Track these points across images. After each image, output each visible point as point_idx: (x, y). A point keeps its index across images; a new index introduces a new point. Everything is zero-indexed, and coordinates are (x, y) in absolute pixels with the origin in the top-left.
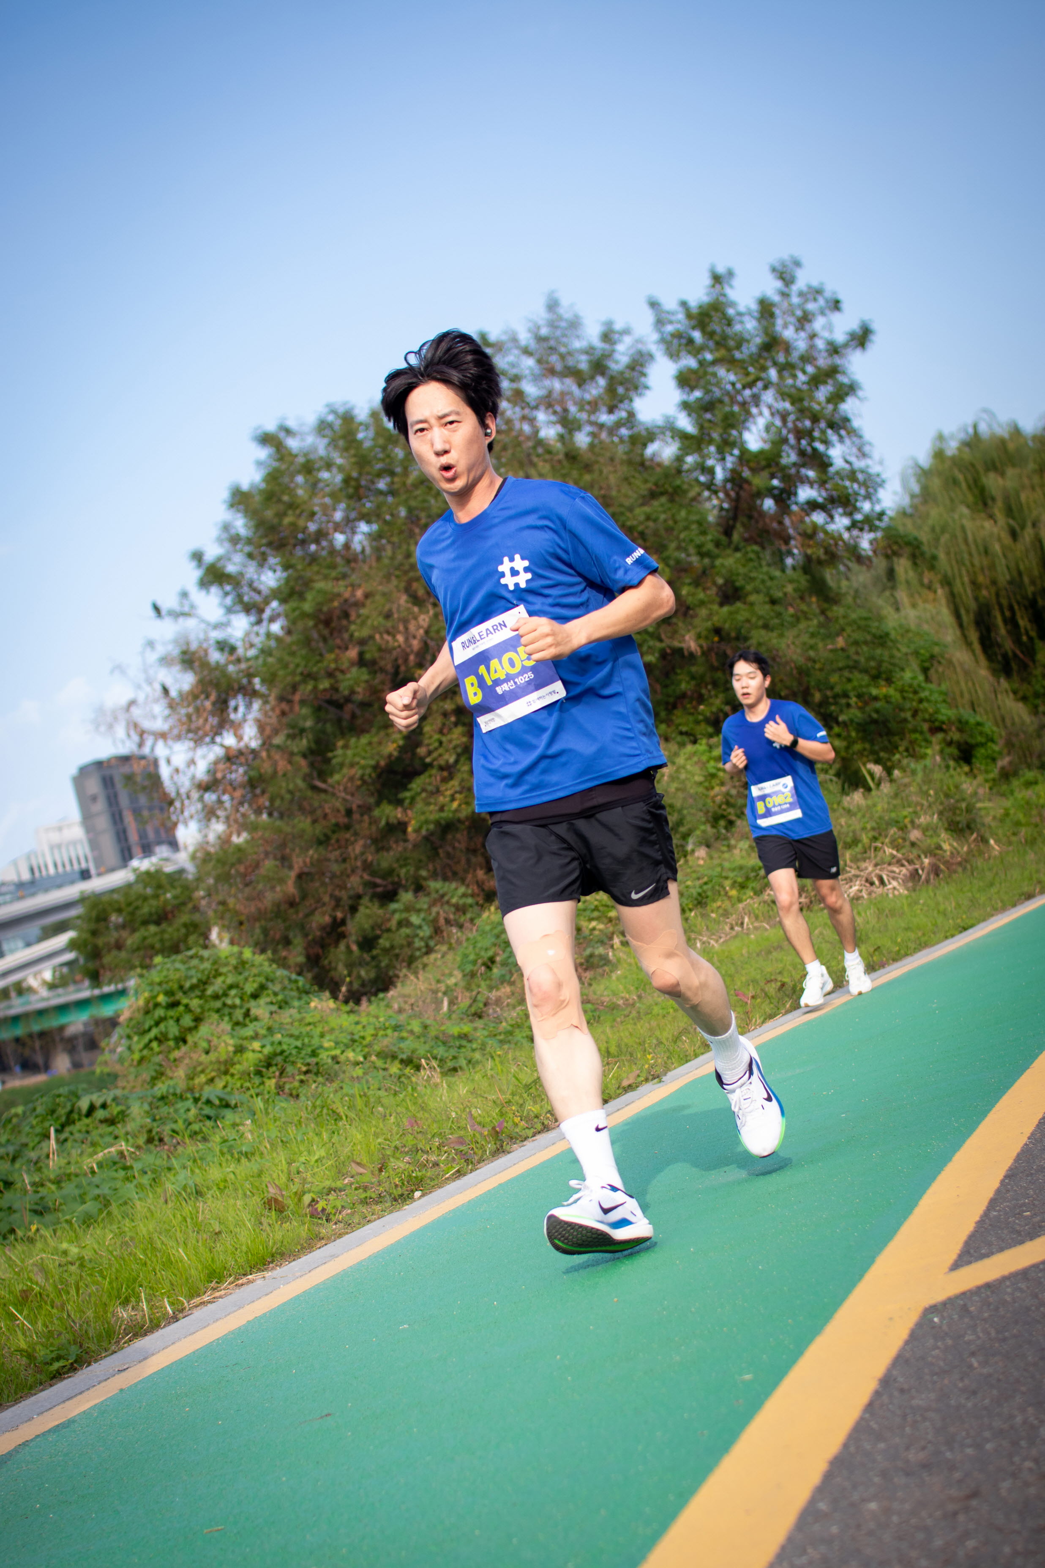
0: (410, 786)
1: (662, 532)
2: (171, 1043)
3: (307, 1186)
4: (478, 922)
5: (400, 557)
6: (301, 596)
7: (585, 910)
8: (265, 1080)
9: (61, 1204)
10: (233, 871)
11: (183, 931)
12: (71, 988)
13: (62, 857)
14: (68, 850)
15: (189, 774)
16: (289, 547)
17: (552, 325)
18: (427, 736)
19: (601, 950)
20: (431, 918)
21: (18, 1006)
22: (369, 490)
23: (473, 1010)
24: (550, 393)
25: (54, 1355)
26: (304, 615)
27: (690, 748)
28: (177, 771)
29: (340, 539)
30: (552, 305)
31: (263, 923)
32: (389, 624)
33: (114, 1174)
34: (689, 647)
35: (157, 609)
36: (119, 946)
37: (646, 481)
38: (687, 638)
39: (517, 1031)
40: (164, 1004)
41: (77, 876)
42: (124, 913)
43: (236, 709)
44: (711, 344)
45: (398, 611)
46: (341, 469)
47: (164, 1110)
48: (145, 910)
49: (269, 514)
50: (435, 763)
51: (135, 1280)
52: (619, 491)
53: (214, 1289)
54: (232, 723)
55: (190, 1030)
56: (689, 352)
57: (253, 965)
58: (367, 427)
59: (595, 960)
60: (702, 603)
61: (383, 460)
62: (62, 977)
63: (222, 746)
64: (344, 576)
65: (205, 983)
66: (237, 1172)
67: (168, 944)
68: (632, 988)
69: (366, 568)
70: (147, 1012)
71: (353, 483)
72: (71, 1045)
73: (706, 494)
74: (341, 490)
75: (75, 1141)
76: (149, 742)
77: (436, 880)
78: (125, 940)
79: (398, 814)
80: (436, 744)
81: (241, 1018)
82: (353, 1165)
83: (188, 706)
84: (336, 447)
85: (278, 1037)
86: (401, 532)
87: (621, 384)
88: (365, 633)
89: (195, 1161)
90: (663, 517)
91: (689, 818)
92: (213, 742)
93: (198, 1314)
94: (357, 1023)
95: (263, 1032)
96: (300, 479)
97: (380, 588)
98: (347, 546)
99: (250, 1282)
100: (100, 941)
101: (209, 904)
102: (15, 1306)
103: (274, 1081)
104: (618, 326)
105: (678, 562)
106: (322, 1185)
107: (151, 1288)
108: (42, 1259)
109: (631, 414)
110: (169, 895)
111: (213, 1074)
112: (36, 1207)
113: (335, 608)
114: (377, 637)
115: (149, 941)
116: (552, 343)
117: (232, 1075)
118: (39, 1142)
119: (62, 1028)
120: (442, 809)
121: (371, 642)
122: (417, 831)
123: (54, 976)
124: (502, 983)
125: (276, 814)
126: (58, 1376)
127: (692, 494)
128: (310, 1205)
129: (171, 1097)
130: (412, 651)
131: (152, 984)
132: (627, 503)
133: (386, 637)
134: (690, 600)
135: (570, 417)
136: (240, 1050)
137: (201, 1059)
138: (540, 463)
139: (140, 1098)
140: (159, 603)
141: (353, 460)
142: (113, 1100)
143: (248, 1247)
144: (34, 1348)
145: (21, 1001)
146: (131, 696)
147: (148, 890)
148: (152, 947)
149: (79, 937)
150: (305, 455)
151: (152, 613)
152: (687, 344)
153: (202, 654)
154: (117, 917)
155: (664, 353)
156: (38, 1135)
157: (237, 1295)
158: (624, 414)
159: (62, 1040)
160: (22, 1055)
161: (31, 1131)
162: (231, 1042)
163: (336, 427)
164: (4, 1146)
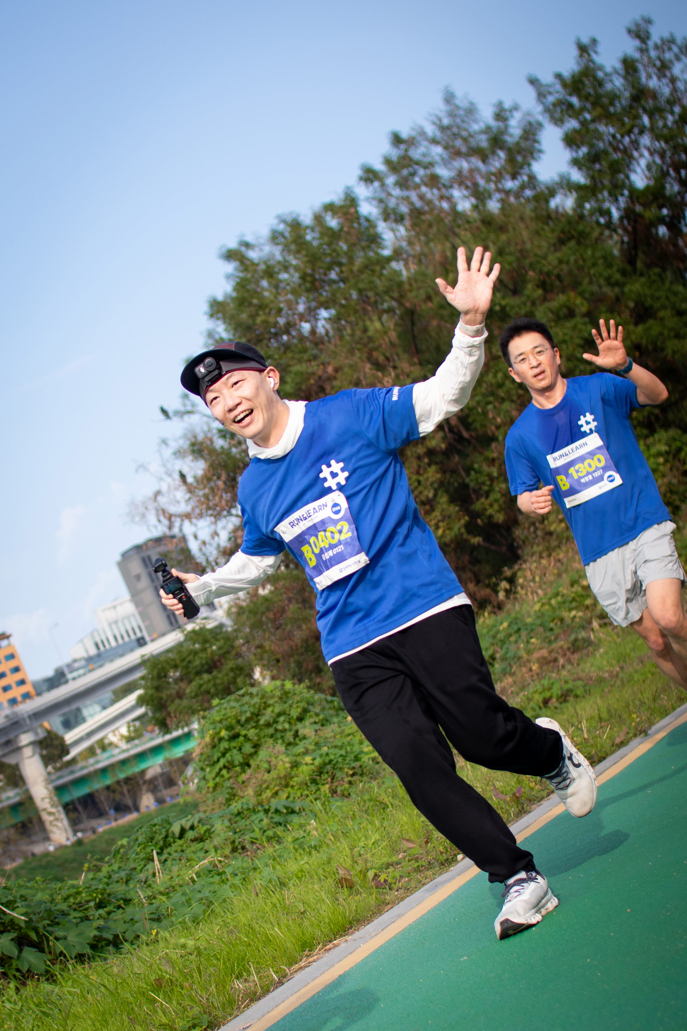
1: (575, 271)
2: (238, 769)
3: (369, 865)
5: (358, 333)
7: (564, 602)
8: (320, 786)
9: (171, 911)
10: (264, 618)
11: (232, 674)
12: (146, 738)
13: (120, 632)
14: (124, 625)
15: (215, 544)
16: (265, 342)
17: (452, 115)
19: (583, 634)
21: (103, 760)
22: (324, 281)
24: (460, 173)
25: (190, 1024)
28: (204, 543)
29: (306, 327)
30: (449, 98)
31: (296, 657)
33: (212, 880)
35: (164, 412)
36: (180, 695)
37: (553, 231)
40: (226, 737)
41: (135, 644)
42: (180, 669)
44: (588, 105)
46: (296, 268)
47: (242, 824)
48: (197, 662)
49: (244, 317)
51: (243, 958)
52: (532, 243)
53: (307, 956)
55: (251, 755)
56: (570, 116)
57: (295, 694)
58: (313, 229)
59: (580, 643)
61: (330, 255)
62: (136, 730)
64: (315, 357)
65: (258, 715)
66: (310, 862)
67: (220, 688)
68: (614, 662)
69: (332, 347)
70: (214, 747)
71: (309, 279)
72: (153, 786)
73: (607, 233)
74: (300, 286)
75: (174, 859)
76: (177, 523)
78: (184, 690)
80: (416, 484)
81: (292, 739)
82: (404, 842)
83: (205, 488)
84: (289, 251)
85: (325, 749)
86: (356, 311)
87: (519, 152)
89: (274, 859)
90: (572, 259)
92: (230, 514)
93: (298, 977)
95: (312, 747)
96: (265, 283)
97: (346, 361)
98: (313, 331)
99: (335, 946)
100: (164, 695)
101: (249, 649)
102: (153, 992)
103: (327, 786)
104: (507, 105)
105: (592, 294)
106: (380, 863)
107: (258, 963)
108: (166, 953)
109: (532, 177)
110: (214, 648)
111: (277, 788)
112: (153, 916)
113: (312, 385)
115: (204, 687)
116: (455, 130)
117: (292, 787)
118: (145, 866)
119: (143, 772)
123: (129, 731)
124: (504, 675)
125: (292, 566)
127: (595, 234)
128: (373, 879)
129: (246, 812)
131: (214, 723)
132: (541, 253)
135: (481, 189)
136: (295, 765)
137: (265, 778)
138: (462, 233)
139: (220, 817)
140: (166, 408)
141: (306, 259)
142: (199, 822)
143: (330, 919)
144: (174, 1022)
145: (106, 755)
146: (156, 488)
147: (197, 646)
148: (208, 692)
149: (146, 693)
150: (265, 263)
151: (161, 416)
152: (567, 110)
153: (208, 442)
154: (174, 672)
155: (550, 121)
156: (142, 860)
157: (327, 957)
158: (525, 178)
159: (145, 782)
160: (114, 800)
161: (137, 857)
162: (287, 759)
163: (287, 234)
164: (117, 873)
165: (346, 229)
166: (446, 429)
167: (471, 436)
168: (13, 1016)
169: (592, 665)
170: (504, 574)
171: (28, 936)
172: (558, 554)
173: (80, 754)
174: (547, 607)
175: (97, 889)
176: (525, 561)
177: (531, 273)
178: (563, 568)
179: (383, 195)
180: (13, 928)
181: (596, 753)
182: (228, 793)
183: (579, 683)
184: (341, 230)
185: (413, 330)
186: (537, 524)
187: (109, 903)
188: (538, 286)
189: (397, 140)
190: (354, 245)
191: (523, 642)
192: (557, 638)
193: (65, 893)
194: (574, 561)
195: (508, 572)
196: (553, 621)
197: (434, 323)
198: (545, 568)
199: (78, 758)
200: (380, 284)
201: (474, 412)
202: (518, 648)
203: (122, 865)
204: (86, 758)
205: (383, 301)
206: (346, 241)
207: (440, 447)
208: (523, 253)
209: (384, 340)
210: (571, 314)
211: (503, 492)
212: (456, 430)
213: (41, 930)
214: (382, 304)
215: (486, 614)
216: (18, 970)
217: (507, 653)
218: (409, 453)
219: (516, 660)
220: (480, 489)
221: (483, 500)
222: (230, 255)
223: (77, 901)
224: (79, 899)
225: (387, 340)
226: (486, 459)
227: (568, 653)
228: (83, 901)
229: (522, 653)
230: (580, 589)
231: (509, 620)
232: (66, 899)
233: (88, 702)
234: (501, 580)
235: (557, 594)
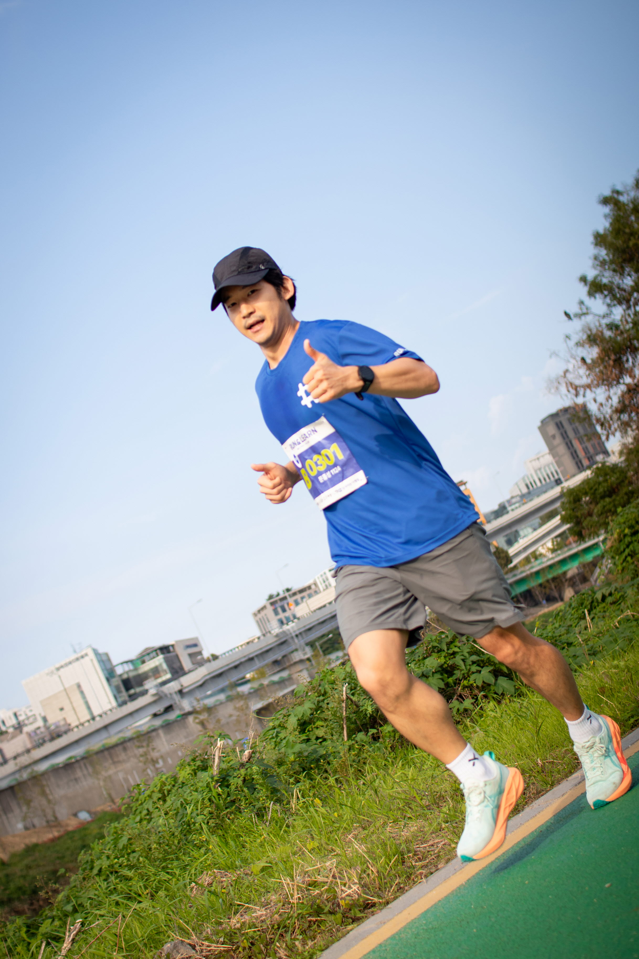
9: (603, 648)
12: (566, 549)
13: (543, 475)
14: (545, 471)
15: (609, 406)
21: (536, 566)
25: (629, 715)
28: (601, 405)
33: (631, 624)
35: (567, 314)
36: (590, 514)
40: (629, 534)
41: (554, 483)
42: (589, 495)
43: (627, 360)
48: (601, 490)
49: (619, 243)
54: (627, 369)
62: (558, 544)
63: (624, 383)
70: (620, 541)
72: (572, 582)
75: (600, 617)
76: (581, 392)
78: (593, 510)
83: (599, 366)
92: (618, 383)
96: (633, 218)
100: (579, 514)
108: (604, 672)
110: (613, 479)
112: (590, 652)
115: (607, 507)
118: (578, 623)
119: (565, 573)
123: (553, 545)
131: (619, 524)
139: (630, 586)
140: (568, 311)
142: (615, 590)
145: (538, 562)
146: (564, 368)
147: (601, 479)
149: (566, 514)
150: (632, 202)
151: (565, 318)
153: (600, 334)
154: (585, 498)
156: (576, 619)
159: (566, 580)
160: (545, 593)
161: (572, 617)
171: (501, 670)
173: (520, 562)
175: (547, 636)
180: (490, 664)
199: (518, 565)
203: (562, 623)
204: (524, 565)
216: (495, 693)
222: (606, 201)
233: (523, 526)
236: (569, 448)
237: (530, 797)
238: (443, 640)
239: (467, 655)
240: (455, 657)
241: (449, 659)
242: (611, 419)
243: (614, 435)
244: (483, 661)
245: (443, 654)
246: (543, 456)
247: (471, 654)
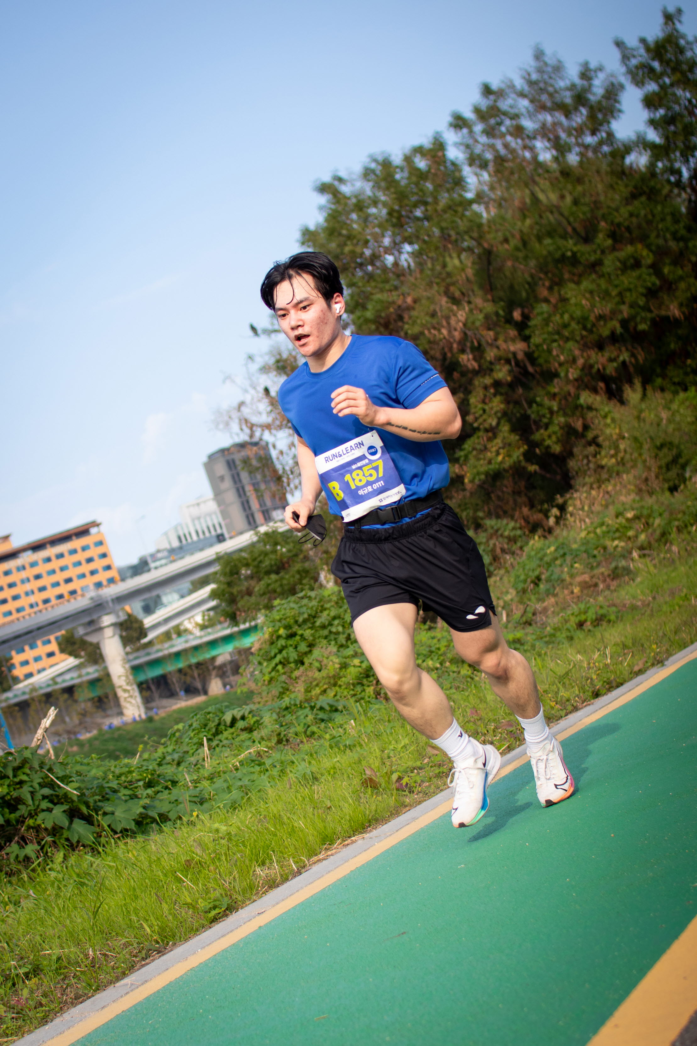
0: (463, 447)
1: (644, 225)
2: (292, 665)
3: (395, 767)
4: (525, 549)
5: (438, 268)
6: (364, 308)
7: (608, 532)
8: (365, 688)
9: (214, 795)
11: (298, 576)
12: (219, 627)
13: (202, 527)
14: (206, 521)
15: (291, 455)
16: (351, 270)
17: (540, 71)
18: (472, 406)
19: (623, 563)
20: (489, 549)
21: (179, 644)
22: (409, 218)
23: (524, 619)
24: (544, 125)
25: (211, 905)
26: (367, 321)
27: (682, 395)
28: (281, 453)
29: (390, 259)
30: (539, 55)
32: (434, 321)
33: (252, 770)
34: (674, 316)
35: (253, 329)
36: (249, 593)
37: (626, 186)
38: (672, 307)
39: (558, 634)
40: (284, 636)
41: (215, 540)
42: (251, 567)
44: (669, 71)
45: (441, 311)
46: (385, 204)
47: (289, 717)
48: (267, 563)
50: (481, 427)
51: (268, 847)
52: (606, 196)
53: (327, 849)
55: (306, 654)
56: (651, 79)
58: (402, 169)
59: (620, 572)
60: (681, 278)
61: (417, 194)
62: (210, 620)
64: (396, 288)
65: (314, 617)
66: (343, 761)
67: (286, 588)
68: (647, 591)
69: (412, 279)
70: (272, 643)
71: (395, 214)
72: (222, 671)
73: (676, 191)
74: (387, 221)
75: (223, 746)
76: (258, 432)
77: (491, 519)
78: (254, 587)
79: (456, 469)
80: (481, 412)
81: (344, 642)
82: (429, 748)
84: (379, 188)
86: (437, 248)
87: (600, 110)
88: (416, 330)
89: (311, 755)
90: (643, 213)
91: (685, 452)
93: (315, 868)
94: (433, 638)
96: (354, 216)
97: (425, 294)
98: (396, 264)
99: (353, 842)
100: (235, 590)
101: (316, 554)
102: (182, 872)
103: (372, 688)
104: (593, 65)
105: (658, 247)
106: (405, 766)
107: (281, 852)
108: (200, 836)
109: (610, 135)
110: (284, 550)
111: (325, 686)
112: (196, 799)
113: (391, 313)
114: (426, 332)
115: (272, 587)
116: (542, 85)
118: (197, 750)
119: (213, 659)
120: (490, 462)
121: (421, 337)
122: (472, 481)
123: (203, 620)
124: (547, 596)
126: (215, 920)
127: (665, 191)
128: (396, 781)
129: (293, 708)
130: (455, 340)
131: (273, 621)
132: (613, 205)
133: (433, 331)
134: (671, 277)
135: (562, 142)
136: (344, 666)
137: (315, 676)
138: (541, 181)
139: (269, 710)
140: (255, 325)
141: (394, 196)
142: (250, 713)
143: (350, 816)
144: (197, 902)
145: (182, 640)
146: (241, 398)
147: (268, 547)
148: (275, 591)
149: (218, 588)
150: (355, 196)
151: (251, 333)
152: (649, 73)
153: (292, 360)
154: (246, 570)
155: (632, 82)
156: (195, 745)
157: (345, 852)
158: (604, 135)
159: (214, 668)
160: (185, 682)
161: (190, 741)
162: (337, 661)
163: (378, 172)
164: (171, 754)
165: (433, 171)
166: (513, 363)
167: (536, 371)
168: (56, 885)
169: (627, 594)
170: (556, 502)
171: (80, 809)
172: (607, 487)
173: (157, 637)
174: (592, 535)
175: (147, 770)
176: (576, 491)
177: (603, 224)
178: (610, 500)
179: (470, 142)
180: (66, 801)
181: (614, 679)
182: (282, 687)
183: (614, 609)
184: (429, 172)
185: (488, 269)
186: (590, 458)
187: (158, 783)
188: (609, 236)
189: (487, 90)
190: (440, 186)
191: (567, 566)
192: (599, 564)
193: (118, 771)
194: (621, 495)
195: (560, 500)
196: (596, 548)
197: (509, 264)
198: (594, 499)
199: (155, 641)
200: (462, 225)
201: (540, 348)
202: (562, 572)
203: (176, 747)
204: (162, 642)
205: (463, 240)
206: (433, 182)
207: (506, 380)
208: (597, 204)
209: (461, 276)
210: (637, 264)
211: (562, 425)
212: (522, 364)
213: (92, 805)
214: (462, 242)
215: (536, 537)
216: (67, 840)
217: (551, 575)
218: (476, 382)
219: (559, 582)
220: (540, 420)
221: (542, 431)
222: (324, 188)
223: (128, 780)
224: (129, 778)
225: (464, 276)
226: (548, 393)
227: (608, 580)
228: (134, 780)
229: (566, 576)
230: (624, 521)
231: (556, 545)
232: (119, 777)
233: (168, 591)
234: (553, 507)
235: (602, 524)
236: (240, 496)
237: (66, 1002)
238: (9, 764)
239: (37, 786)
240: (21, 787)
241: (14, 789)
242: (292, 473)
243: (293, 495)
244: (57, 796)
245: (7, 782)
246: (205, 502)
247: (42, 786)
